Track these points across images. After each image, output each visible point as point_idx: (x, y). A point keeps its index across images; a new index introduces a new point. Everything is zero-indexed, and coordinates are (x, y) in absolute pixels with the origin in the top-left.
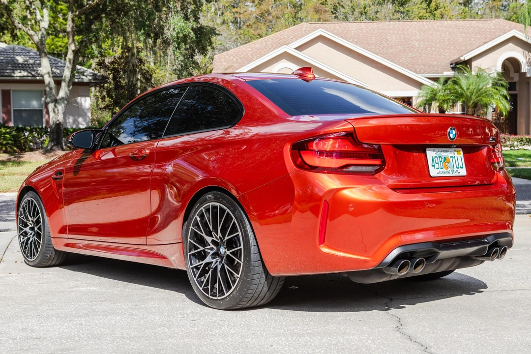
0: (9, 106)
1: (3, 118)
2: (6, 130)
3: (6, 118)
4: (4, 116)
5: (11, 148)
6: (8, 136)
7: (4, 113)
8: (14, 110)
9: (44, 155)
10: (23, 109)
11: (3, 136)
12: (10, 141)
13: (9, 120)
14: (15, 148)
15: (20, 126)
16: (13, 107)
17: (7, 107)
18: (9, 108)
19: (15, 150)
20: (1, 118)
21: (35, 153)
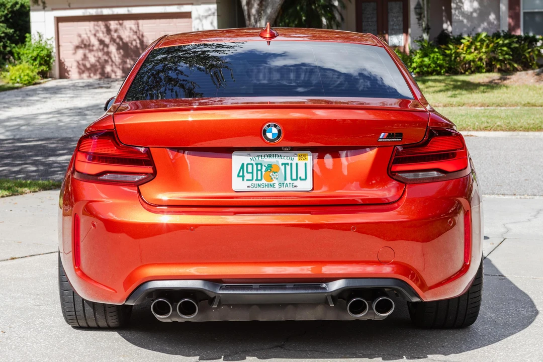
0: (517, 8)
1: (510, 24)
2: (503, 41)
3: (512, 24)
4: (511, 21)
5: (510, 64)
6: (505, 49)
7: (510, 17)
8: (525, 13)
9: (536, 77)
10: (536, 10)
11: (499, 48)
12: (507, 56)
13: (517, 26)
14: (516, 65)
15: (531, 34)
16: (524, 9)
17: (515, 9)
18: (517, 11)
19: (515, 67)
20: (507, 24)
21: (527, 74)
